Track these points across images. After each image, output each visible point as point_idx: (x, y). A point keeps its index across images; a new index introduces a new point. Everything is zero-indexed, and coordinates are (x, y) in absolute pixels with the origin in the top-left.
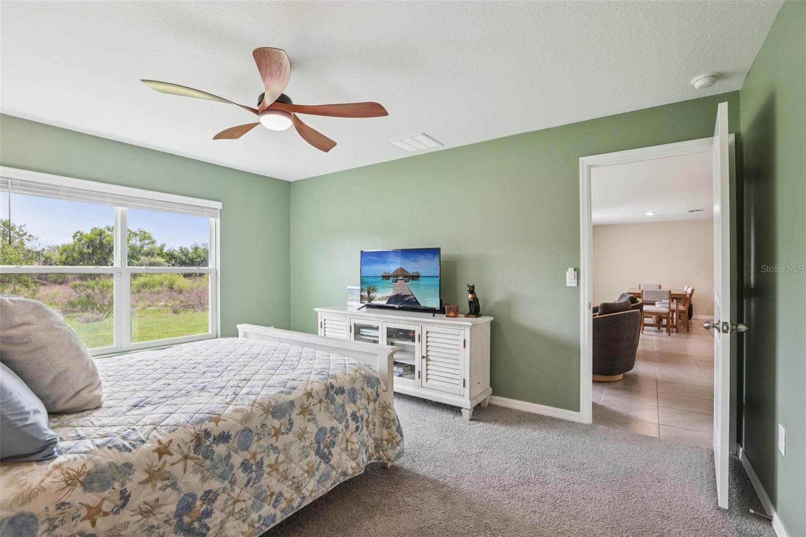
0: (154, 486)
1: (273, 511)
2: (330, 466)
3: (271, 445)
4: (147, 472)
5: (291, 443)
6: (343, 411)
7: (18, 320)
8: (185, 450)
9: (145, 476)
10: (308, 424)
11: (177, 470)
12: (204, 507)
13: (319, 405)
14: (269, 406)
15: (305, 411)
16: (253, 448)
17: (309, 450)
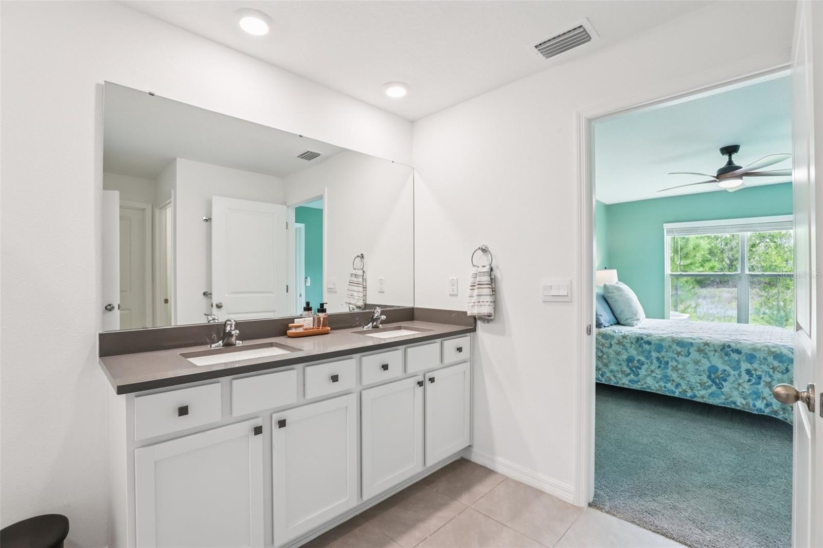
0: (620, 346)
1: (674, 390)
2: (721, 391)
3: (674, 358)
4: (618, 341)
5: (689, 363)
6: (738, 365)
7: (610, 291)
8: (632, 341)
9: (617, 342)
10: (702, 359)
11: (628, 345)
12: (638, 365)
13: (713, 352)
14: (676, 340)
15: (700, 350)
16: (663, 354)
17: (702, 372)
